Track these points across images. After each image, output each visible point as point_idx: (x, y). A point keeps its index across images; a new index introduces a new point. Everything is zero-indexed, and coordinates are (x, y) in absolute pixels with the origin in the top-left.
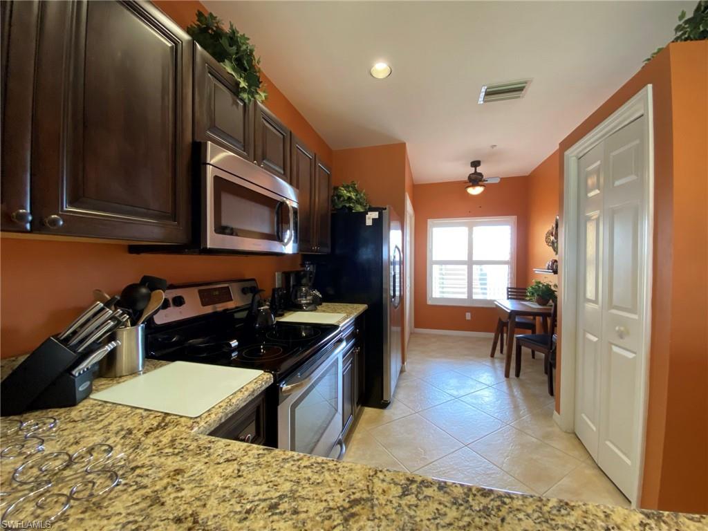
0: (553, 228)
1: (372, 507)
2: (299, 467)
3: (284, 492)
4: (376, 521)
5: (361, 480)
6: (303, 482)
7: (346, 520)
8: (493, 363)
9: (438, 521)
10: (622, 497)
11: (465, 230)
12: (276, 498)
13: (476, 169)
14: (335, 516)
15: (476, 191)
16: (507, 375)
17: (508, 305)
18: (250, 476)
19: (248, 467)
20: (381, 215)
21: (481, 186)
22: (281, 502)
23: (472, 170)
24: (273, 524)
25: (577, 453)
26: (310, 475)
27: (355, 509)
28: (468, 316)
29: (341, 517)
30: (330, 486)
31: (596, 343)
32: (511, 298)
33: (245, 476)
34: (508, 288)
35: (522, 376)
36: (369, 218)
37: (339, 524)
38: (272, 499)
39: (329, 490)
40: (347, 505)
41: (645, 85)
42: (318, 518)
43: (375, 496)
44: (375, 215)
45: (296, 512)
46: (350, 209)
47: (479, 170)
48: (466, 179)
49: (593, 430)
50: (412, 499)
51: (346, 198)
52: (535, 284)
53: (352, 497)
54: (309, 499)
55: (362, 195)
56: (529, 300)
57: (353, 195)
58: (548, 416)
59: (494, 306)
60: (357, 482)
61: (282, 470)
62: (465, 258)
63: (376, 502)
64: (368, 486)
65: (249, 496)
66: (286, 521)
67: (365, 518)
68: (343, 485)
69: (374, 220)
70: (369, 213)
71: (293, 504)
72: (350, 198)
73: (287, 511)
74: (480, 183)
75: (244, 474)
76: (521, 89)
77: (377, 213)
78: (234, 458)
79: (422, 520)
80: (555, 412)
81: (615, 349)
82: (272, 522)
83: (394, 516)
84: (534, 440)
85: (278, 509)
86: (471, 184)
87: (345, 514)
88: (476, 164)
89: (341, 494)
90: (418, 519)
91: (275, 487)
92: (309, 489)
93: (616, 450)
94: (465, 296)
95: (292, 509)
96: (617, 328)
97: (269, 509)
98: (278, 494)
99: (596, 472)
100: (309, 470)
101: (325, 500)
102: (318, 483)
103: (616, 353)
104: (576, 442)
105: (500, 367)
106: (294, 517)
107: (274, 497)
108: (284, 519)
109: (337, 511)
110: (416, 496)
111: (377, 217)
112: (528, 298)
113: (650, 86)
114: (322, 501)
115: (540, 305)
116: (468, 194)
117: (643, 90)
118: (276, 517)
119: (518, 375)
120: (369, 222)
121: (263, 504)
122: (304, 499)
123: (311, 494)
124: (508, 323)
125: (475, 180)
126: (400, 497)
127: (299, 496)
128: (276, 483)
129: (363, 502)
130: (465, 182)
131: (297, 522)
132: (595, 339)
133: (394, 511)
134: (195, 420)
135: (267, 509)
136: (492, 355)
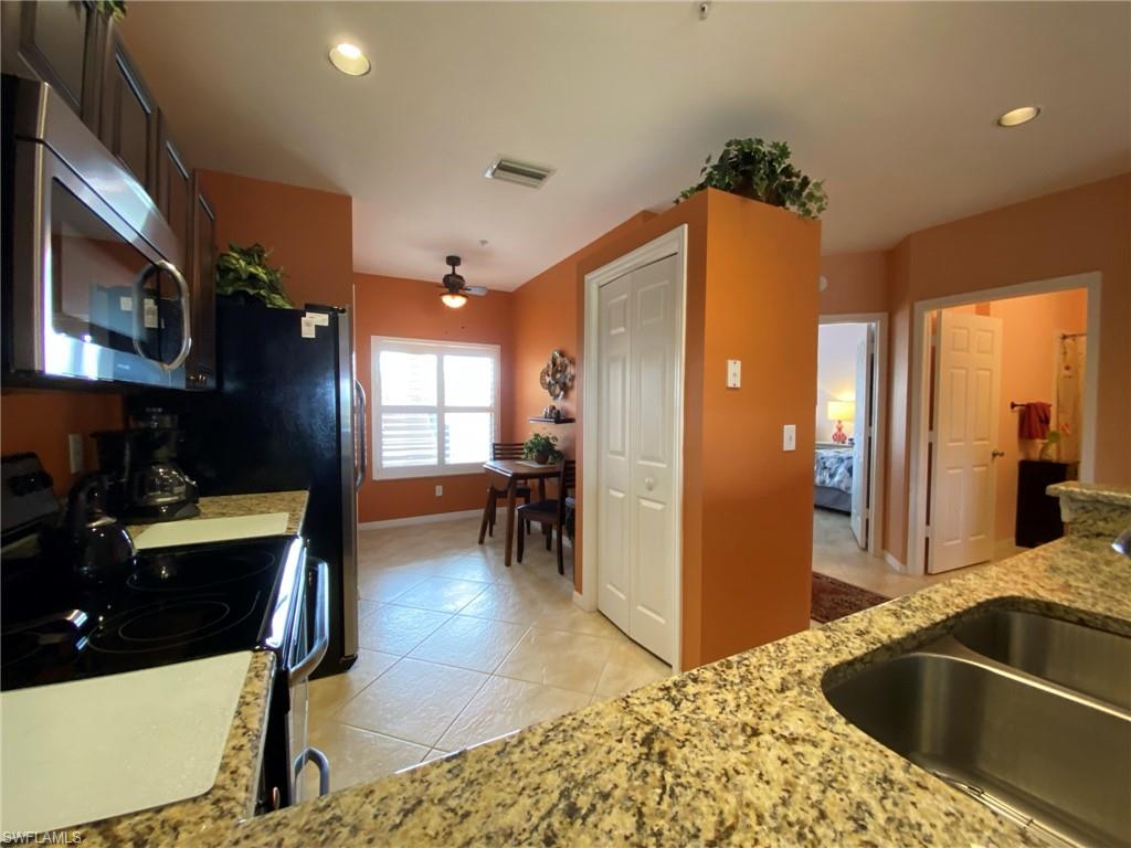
0: (548, 366)
1: (667, 734)
2: (533, 749)
3: (558, 787)
4: (687, 743)
5: (622, 718)
6: (565, 762)
7: (663, 763)
8: (484, 552)
9: (728, 710)
10: (659, 662)
11: (431, 359)
12: (559, 800)
13: (454, 269)
14: (649, 767)
15: (454, 302)
16: (508, 563)
17: (504, 469)
18: (482, 804)
19: (459, 796)
20: (334, 321)
21: (464, 296)
22: (572, 800)
23: (449, 270)
24: (599, 826)
25: (607, 631)
26: (561, 748)
27: (657, 747)
28: (439, 491)
29: (655, 765)
30: (601, 745)
31: (624, 498)
32: (498, 459)
33: (473, 809)
34: (494, 445)
35: (524, 561)
36: (308, 324)
37: (663, 772)
38: (555, 806)
39: (605, 749)
40: (645, 750)
41: (682, 223)
42: (636, 783)
43: (657, 723)
44: (322, 319)
45: (605, 796)
46: (258, 299)
47: (459, 270)
48: (441, 281)
49: (621, 599)
50: (686, 706)
51: (244, 276)
52: (532, 437)
53: (638, 738)
54: (598, 773)
55: (278, 275)
56: (525, 460)
57: (260, 272)
58: (567, 599)
59: (483, 471)
60: (622, 722)
61: (515, 767)
62: (433, 402)
63: (664, 728)
64: (636, 718)
65: (519, 825)
66: (609, 813)
67: (676, 749)
68: (613, 733)
69: (318, 328)
70: (308, 314)
71: (590, 790)
72: (253, 278)
73: (594, 802)
74: (461, 291)
75: (467, 807)
76: (540, 177)
77: (326, 316)
78: (413, 802)
79: (717, 717)
80: (576, 593)
81: (645, 503)
82: (596, 826)
83: (694, 730)
84: (563, 634)
85: (580, 809)
86: (447, 290)
87: (655, 758)
88: (453, 261)
89: (624, 743)
90: (713, 718)
91: (540, 791)
92: (584, 762)
93: (649, 613)
94: (434, 461)
95: (597, 796)
96: (647, 480)
97: (570, 817)
98: (556, 795)
99: (629, 643)
100: (553, 745)
101: (618, 761)
102: (584, 750)
103: (646, 507)
104: (602, 620)
105: (496, 554)
106: (611, 801)
107: (555, 801)
108: (604, 812)
109: (643, 762)
110: (687, 700)
111: (326, 324)
112: (523, 457)
113: (686, 226)
114: (615, 765)
115: (539, 463)
116: (444, 305)
117: (676, 230)
118: (592, 819)
119: (520, 560)
120: (308, 332)
121: (555, 820)
122: (595, 776)
123: (593, 766)
124: (506, 492)
125: (454, 285)
126: (676, 709)
127: (584, 778)
128: (534, 786)
129: (654, 736)
130: (438, 286)
131: (623, 804)
132: (621, 495)
133: (688, 725)
134: (216, 798)
135: (569, 820)
136: (481, 542)
